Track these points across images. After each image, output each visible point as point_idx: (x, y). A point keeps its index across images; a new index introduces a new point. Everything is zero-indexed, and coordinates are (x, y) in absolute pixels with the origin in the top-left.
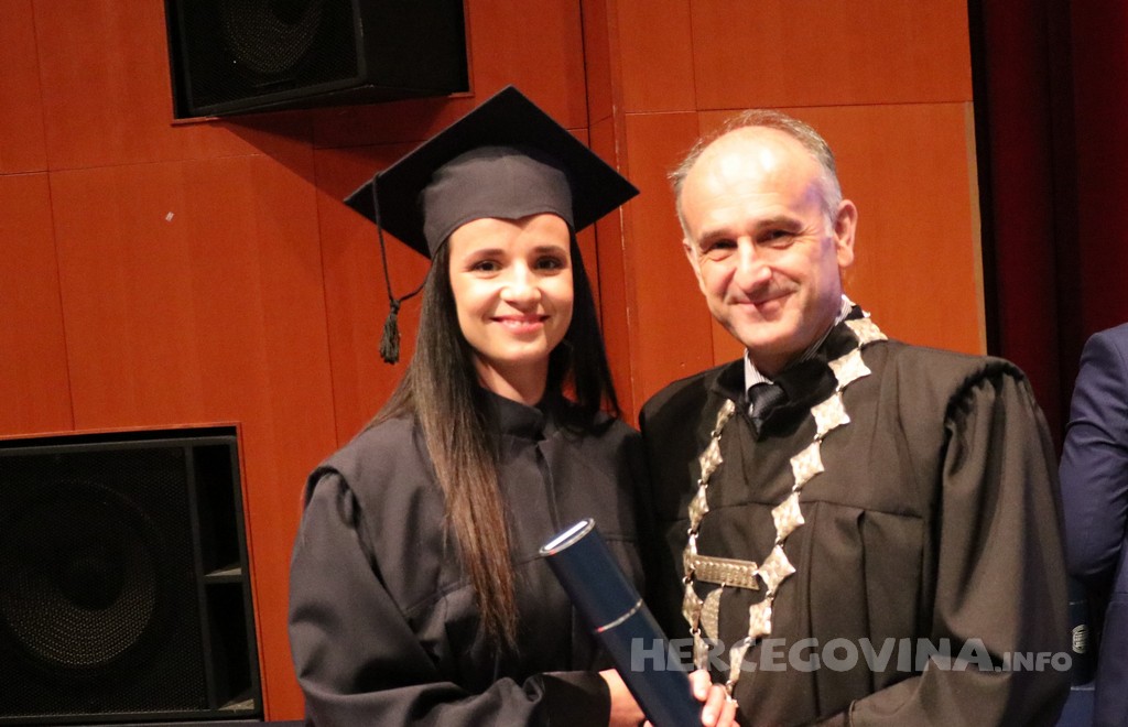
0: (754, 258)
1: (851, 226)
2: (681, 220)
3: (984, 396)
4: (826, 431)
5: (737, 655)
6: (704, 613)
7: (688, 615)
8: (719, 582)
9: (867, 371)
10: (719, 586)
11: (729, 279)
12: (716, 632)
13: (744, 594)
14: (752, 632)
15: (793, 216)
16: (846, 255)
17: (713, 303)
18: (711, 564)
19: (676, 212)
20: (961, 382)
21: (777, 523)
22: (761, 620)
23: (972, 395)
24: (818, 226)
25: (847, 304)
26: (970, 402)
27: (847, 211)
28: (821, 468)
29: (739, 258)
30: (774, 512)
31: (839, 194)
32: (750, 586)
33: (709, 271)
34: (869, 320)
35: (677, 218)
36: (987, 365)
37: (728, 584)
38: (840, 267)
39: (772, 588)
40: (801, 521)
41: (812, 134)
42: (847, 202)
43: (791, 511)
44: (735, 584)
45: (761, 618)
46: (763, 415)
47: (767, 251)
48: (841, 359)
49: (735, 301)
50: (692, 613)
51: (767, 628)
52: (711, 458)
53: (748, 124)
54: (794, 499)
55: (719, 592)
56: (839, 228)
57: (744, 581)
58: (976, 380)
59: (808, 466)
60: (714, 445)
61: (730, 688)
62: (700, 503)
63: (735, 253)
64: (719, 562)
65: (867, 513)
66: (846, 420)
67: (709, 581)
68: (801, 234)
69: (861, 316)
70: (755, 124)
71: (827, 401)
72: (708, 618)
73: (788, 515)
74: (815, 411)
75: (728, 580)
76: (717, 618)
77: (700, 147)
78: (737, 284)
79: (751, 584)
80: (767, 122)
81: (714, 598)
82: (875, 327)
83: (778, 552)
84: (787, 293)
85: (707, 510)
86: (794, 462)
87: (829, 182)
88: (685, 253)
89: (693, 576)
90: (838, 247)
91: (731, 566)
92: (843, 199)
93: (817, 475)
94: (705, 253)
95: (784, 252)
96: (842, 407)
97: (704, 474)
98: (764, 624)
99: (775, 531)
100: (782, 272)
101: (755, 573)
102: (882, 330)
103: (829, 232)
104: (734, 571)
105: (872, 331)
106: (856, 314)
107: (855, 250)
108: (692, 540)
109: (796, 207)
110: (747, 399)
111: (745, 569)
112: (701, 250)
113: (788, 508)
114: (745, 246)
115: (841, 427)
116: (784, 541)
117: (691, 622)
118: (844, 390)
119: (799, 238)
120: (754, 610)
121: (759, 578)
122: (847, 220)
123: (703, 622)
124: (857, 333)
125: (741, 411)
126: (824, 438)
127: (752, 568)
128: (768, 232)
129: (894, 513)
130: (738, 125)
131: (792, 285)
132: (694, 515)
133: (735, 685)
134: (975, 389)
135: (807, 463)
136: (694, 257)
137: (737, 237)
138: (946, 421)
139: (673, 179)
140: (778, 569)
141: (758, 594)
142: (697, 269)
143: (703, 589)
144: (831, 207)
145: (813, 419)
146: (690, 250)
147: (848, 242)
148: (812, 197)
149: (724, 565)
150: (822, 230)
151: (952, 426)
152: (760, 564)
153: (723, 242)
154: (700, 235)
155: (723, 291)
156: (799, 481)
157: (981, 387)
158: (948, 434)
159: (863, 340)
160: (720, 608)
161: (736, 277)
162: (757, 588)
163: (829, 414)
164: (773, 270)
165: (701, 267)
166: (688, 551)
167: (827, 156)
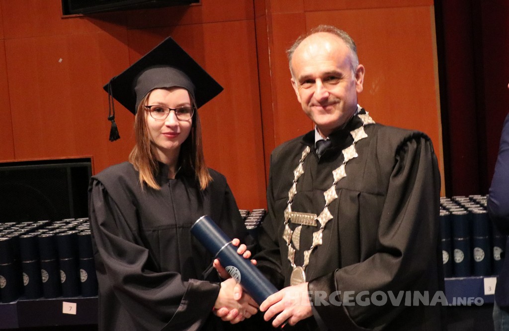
0: (322, 88)
1: (362, 76)
2: (291, 70)
3: (412, 147)
4: (348, 160)
5: (307, 254)
6: (294, 236)
7: (286, 238)
8: (300, 223)
9: (366, 136)
10: (301, 225)
11: (311, 96)
12: (299, 244)
13: (311, 228)
14: (314, 244)
15: (339, 70)
16: (360, 88)
17: (304, 106)
18: (298, 215)
19: (289, 67)
20: (402, 140)
21: (326, 198)
22: (318, 239)
23: (407, 145)
24: (349, 75)
25: (360, 108)
26: (406, 148)
27: (361, 69)
28: (345, 175)
29: (316, 87)
30: (325, 194)
31: (358, 62)
32: (313, 225)
33: (302, 93)
34: (368, 115)
35: (289, 70)
36: (414, 134)
37: (304, 224)
38: (357, 93)
39: (323, 225)
40: (336, 197)
41: (347, 36)
42: (361, 66)
43: (332, 193)
44: (307, 224)
45: (318, 238)
46: (322, 152)
47: (327, 84)
48: (356, 131)
49: (313, 105)
50: (288, 237)
51: (321, 242)
52: (299, 171)
53: (321, 31)
54: (333, 188)
55: (300, 227)
56: (357, 77)
57: (311, 222)
58: (409, 139)
59: (340, 174)
60: (300, 165)
61: (304, 268)
62: (293, 190)
63: (314, 84)
64: (301, 214)
65: (362, 194)
66: (356, 155)
67: (296, 223)
68: (342, 79)
69: (365, 113)
70: (323, 31)
71: (349, 148)
72: (295, 238)
73: (331, 195)
74: (343, 152)
75: (304, 222)
76: (299, 238)
77: (300, 40)
78: (315, 98)
79: (314, 224)
80: (329, 31)
81: (298, 230)
82: (370, 118)
83: (326, 210)
84: (334, 103)
85: (296, 193)
86: (334, 173)
87: (354, 57)
88: (292, 85)
89: (289, 221)
90: (356, 84)
91: (306, 216)
92: (359, 64)
93: (343, 178)
94: (302, 85)
95: (335, 86)
96: (355, 150)
97: (296, 178)
98: (319, 240)
99: (325, 201)
100: (332, 94)
101: (315, 219)
102: (373, 119)
103: (353, 78)
104: (308, 218)
105: (369, 119)
106: (363, 112)
107: (364, 85)
108: (289, 206)
109: (341, 67)
110: (315, 146)
111: (312, 217)
112: (299, 84)
113: (330, 192)
114: (319, 82)
115: (354, 158)
116: (329, 206)
117: (287, 241)
118: (356, 143)
119: (341, 80)
120: (315, 235)
121: (317, 221)
122: (361, 73)
123: (293, 240)
124: (363, 120)
125: (313, 151)
126: (347, 163)
127: (315, 217)
128: (329, 77)
129: (373, 194)
130: (317, 31)
131: (337, 100)
132: (290, 195)
133: (306, 266)
134: (408, 143)
135: (339, 173)
136: (296, 86)
137: (315, 78)
138: (395, 156)
139: (288, 53)
140: (326, 217)
141: (317, 228)
142: (297, 91)
143: (293, 227)
144: (354, 67)
145: (343, 155)
146: (294, 83)
147: (361, 83)
148: (347, 63)
149: (303, 216)
150: (351, 77)
151: (398, 158)
152: (318, 215)
153: (309, 80)
154: (300, 77)
155: (309, 101)
156: (336, 180)
157: (411, 143)
158: (396, 161)
159: (365, 123)
160: (301, 234)
161: (314, 95)
162: (316, 225)
163: (349, 153)
164: (329, 93)
165: (299, 91)
166: (287, 210)
167: (353, 45)
